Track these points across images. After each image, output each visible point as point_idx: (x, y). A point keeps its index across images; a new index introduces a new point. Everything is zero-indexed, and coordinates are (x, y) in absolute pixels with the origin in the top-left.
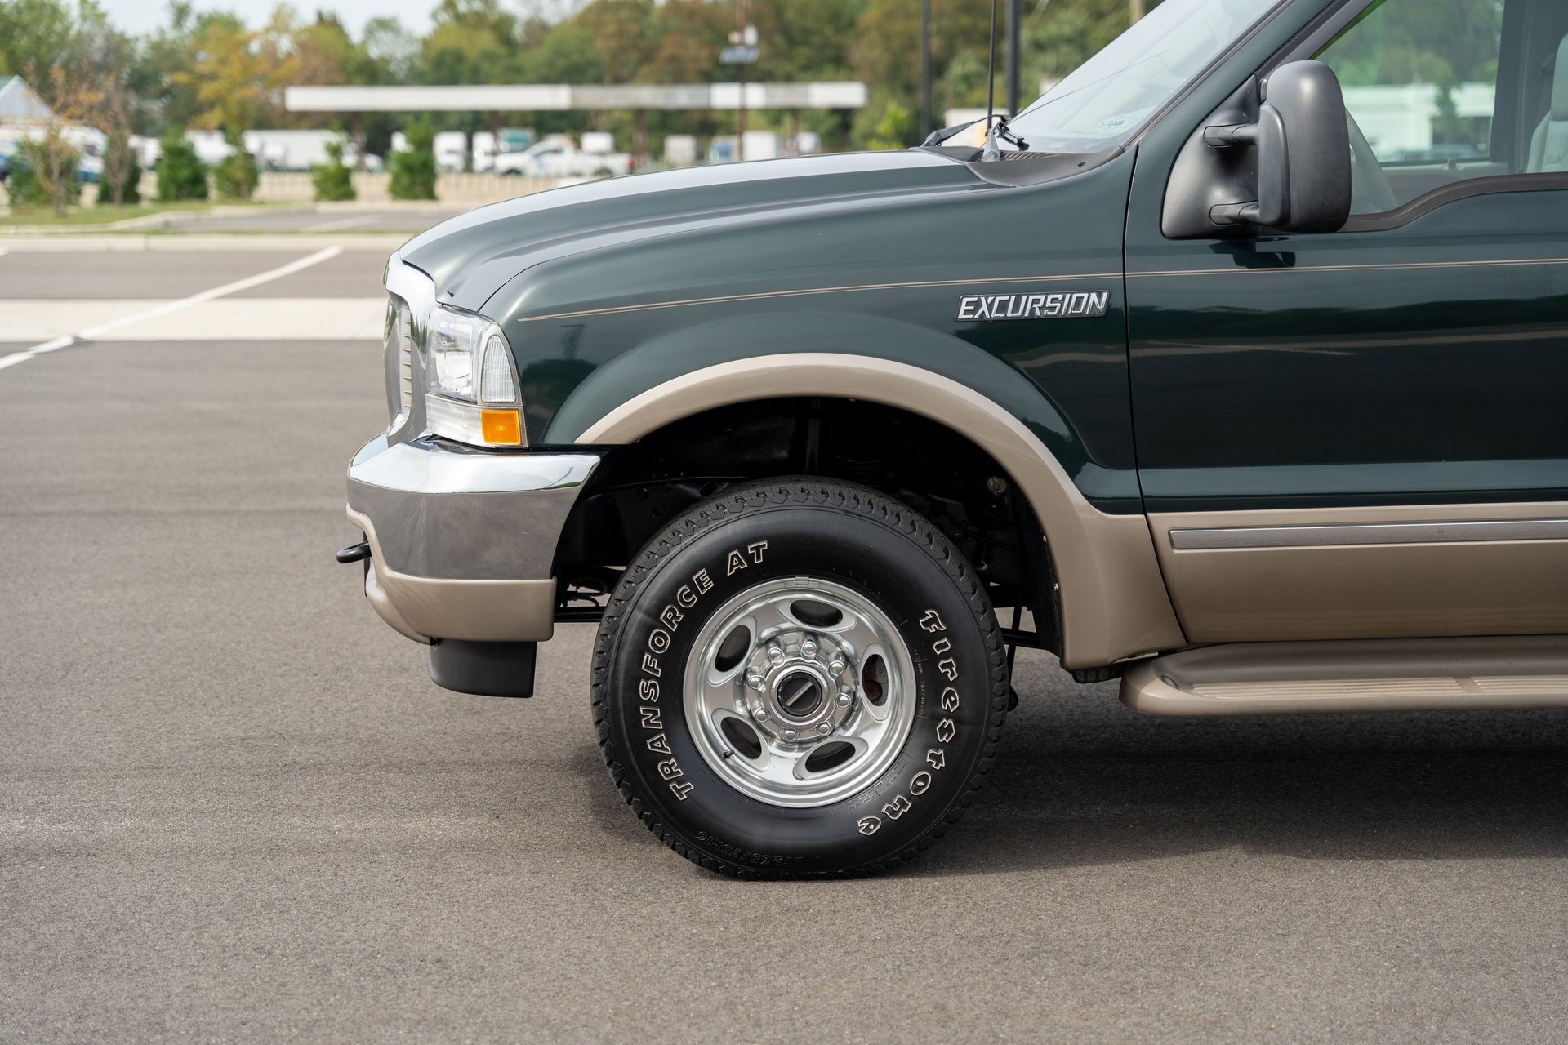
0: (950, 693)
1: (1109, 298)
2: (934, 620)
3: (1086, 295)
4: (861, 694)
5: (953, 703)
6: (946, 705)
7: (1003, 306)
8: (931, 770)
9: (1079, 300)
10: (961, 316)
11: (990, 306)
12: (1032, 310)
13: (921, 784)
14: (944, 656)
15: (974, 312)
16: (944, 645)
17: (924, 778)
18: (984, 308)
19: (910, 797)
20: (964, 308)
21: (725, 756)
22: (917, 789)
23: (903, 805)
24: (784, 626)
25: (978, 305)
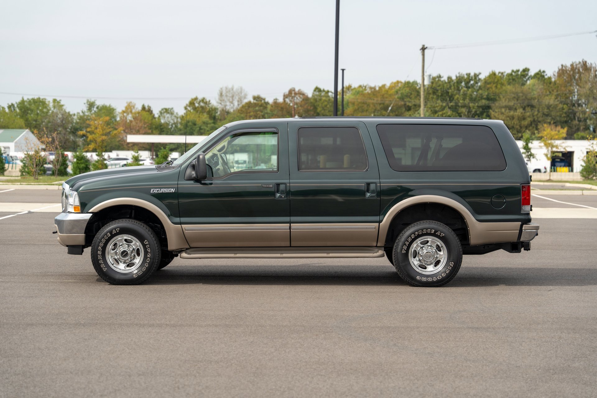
0: (149, 254)
1: (175, 190)
2: (146, 242)
3: (171, 189)
4: (136, 255)
5: (149, 256)
6: (148, 256)
7: (158, 191)
8: (146, 267)
9: (170, 190)
10: (151, 192)
11: (156, 191)
12: (163, 191)
13: (144, 269)
14: (148, 248)
15: (153, 192)
16: (148, 246)
17: (145, 268)
18: (155, 191)
19: (142, 271)
20: (152, 191)
21: (113, 264)
22: (143, 270)
23: (141, 273)
24: (124, 243)
25: (154, 190)
